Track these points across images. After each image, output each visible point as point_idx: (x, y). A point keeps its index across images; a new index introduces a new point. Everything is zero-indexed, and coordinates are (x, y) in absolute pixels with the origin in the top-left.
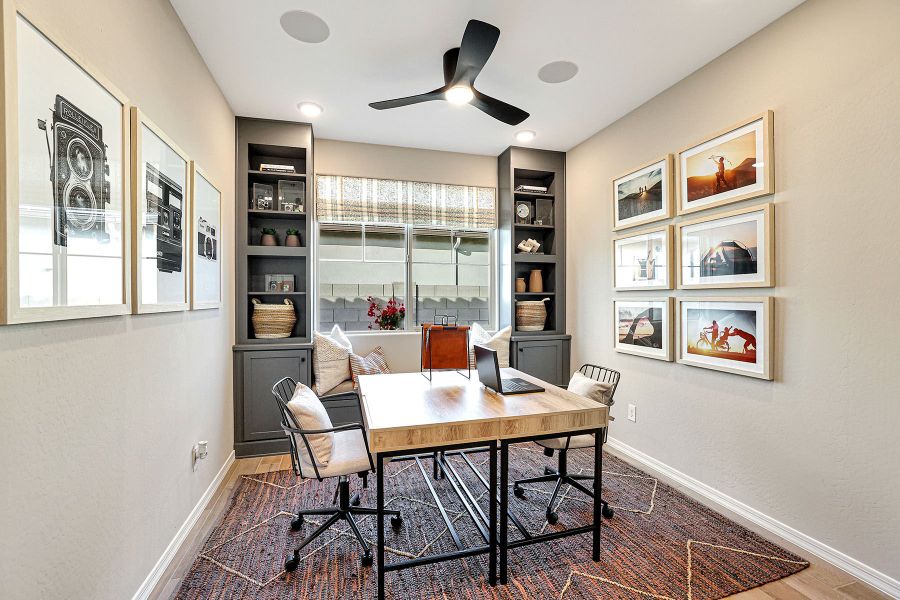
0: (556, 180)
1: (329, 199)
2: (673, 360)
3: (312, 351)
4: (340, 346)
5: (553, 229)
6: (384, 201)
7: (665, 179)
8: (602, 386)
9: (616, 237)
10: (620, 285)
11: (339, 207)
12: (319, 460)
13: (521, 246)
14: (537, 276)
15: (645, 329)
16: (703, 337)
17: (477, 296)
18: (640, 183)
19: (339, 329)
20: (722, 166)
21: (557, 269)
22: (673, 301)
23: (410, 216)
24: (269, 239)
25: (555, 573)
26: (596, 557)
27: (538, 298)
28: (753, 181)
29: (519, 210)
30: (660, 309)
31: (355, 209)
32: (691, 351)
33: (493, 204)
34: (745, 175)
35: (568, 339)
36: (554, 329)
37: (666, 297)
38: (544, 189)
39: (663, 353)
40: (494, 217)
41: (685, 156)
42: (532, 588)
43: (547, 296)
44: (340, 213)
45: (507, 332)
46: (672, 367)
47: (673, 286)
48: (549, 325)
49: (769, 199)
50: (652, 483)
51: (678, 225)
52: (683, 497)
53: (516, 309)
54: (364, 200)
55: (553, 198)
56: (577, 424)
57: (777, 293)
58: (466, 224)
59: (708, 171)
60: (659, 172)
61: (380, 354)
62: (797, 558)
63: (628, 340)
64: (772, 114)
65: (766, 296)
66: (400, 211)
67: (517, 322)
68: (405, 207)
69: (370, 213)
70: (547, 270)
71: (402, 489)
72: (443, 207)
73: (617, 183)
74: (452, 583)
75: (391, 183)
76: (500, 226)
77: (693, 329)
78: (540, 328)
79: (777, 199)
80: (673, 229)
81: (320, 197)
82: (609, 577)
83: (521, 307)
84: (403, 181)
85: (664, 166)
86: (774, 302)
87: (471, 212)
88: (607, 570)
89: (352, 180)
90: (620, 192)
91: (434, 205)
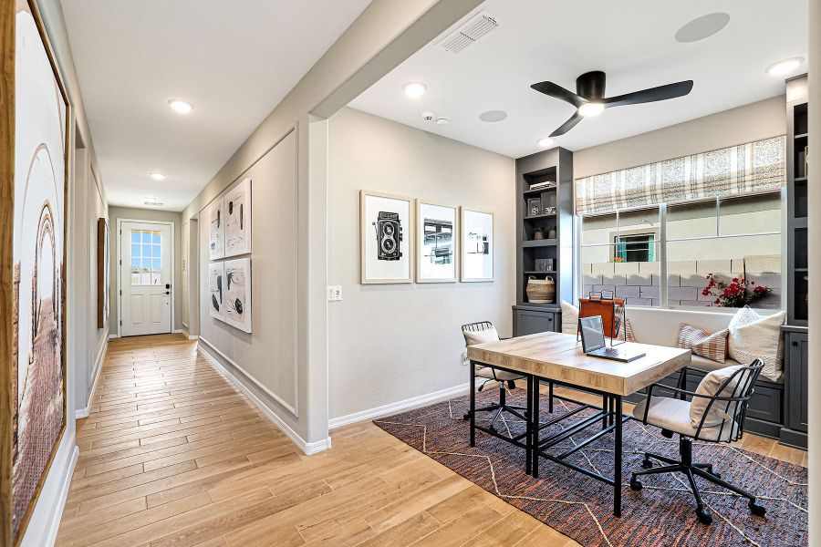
1: (584, 196)
3: (560, 313)
6: (631, 188)
11: (592, 201)
23: (659, 196)
24: (539, 235)
31: (606, 200)
40: (783, 173)
44: (592, 206)
54: (613, 191)
58: (734, 190)
66: (648, 193)
69: (619, 201)
72: (700, 179)
75: (639, 169)
81: (579, 196)
84: (651, 164)
89: (602, 177)
91: (688, 179)
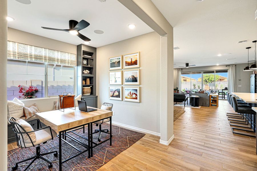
0: (94, 55)
1: (12, 50)
2: (122, 100)
4: (20, 105)
5: (93, 68)
6: (37, 54)
7: (121, 60)
8: (109, 107)
9: (109, 72)
10: (111, 83)
11: (17, 54)
12: (33, 140)
13: (84, 72)
14: (88, 80)
15: (116, 94)
16: (128, 95)
17: (64, 84)
18: (115, 60)
19: (17, 99)
20: (132, 60)
21: (94, 78)
22: (122, 87)
23: (47, 60)
25: (103, 151)
26: (111, 145)
27: (89, 86)
28: (137, 64)
29: (84, 62)
30: (120, 89)
31: (24, 55)
32: (126, 98)
33: (75, 59)
34: (135, 63)
35: (97, 97)
36: (93, 94)
37: (121, 86)
38: (91, 57)
39: (120, 99)
40: (76, 63)
41: (125, 56)
42: (99, 155)
43: (91, 86)
44: (17, 56)
45: (80, 96)
46: (122, 101)
47: (122, 84)
48: (92, 93)
49: (139, 68)
50: (119, 128)
51: (124, 71)
52: (125, 129)
53: (83, 89)
54: (28, 53)
55: (93, 59)
56: (107, 116)
57: (141, 86)
58: (67, 64)
59: (129, 61)
60: (120, 59)
61: (35, 106)
62: (144, 134)
63: (113, 96)
64: (140, 52)
65: (139, 87)
66: (43, 58)
67: (83, 93)
68: (45, 57)
69: (31, 57)
70: (91, 78)
71: (53, 146)
72: (59, 58)
73: (110, 59)
74: (79, 162)
75: (40, 48)
76: (78, 65)
77: (126, 93)
78: (89, 94)
79: (140, 68)
80: (122, 71)
82: (114, 147)
83: (84, 89)
84: (45, 48)
85: (121, 57)
86: (140, 87)
87: (68, 61)
88: (113, 147)
89: (23, 45)
90: (111, 61)
91: (56, 57)
